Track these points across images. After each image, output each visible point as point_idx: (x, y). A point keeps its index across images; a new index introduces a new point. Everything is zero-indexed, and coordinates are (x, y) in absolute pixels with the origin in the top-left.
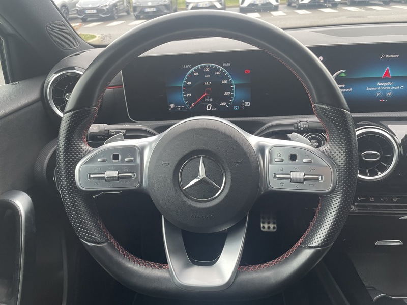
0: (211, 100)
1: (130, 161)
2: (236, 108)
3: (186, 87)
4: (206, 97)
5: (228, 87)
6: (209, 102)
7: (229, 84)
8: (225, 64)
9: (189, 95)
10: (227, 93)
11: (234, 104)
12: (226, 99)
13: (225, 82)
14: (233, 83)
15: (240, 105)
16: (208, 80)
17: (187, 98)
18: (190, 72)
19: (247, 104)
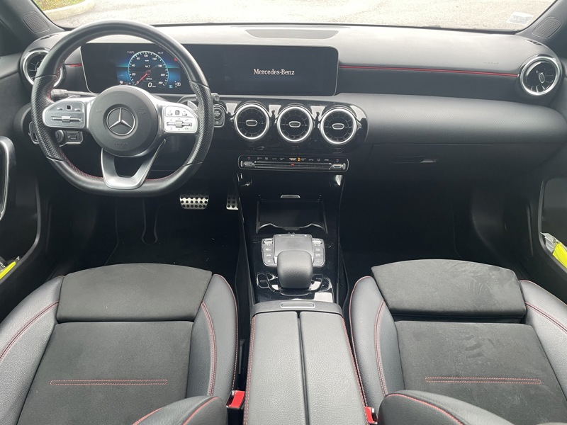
0: (151, 79)
1: (79, 111)
2: (171, 87)
3: (131, 68)
4: (147, 77)
5: (163, 70)
6: (150, 81)
7: (164, 68)
8: (159, 53)
9: (134, 74)
10: (162, 75)
11: (169, 84)
12: (163, 79)
13: (160, 66)
14: (166, 67)
15: (174, 85)
16: (147, 64)
17: (133, 77)
18: (133, 56)
19: (179, 84)
